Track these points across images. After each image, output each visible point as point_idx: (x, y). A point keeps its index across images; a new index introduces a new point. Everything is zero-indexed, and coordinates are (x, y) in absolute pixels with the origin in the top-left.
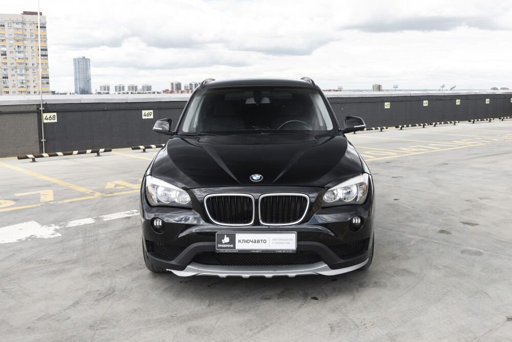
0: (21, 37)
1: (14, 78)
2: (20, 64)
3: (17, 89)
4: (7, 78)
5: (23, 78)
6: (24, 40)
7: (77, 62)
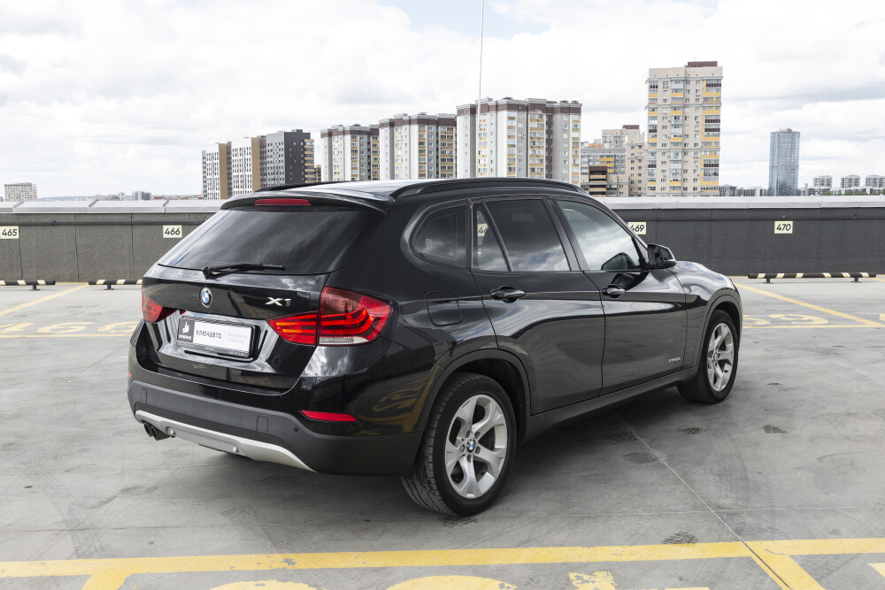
0: (681, 103)
1: (664, 167)
2: (676, 144)
3: (668, 184)
4: (655, 166)
5: (678, 166)
6: (685, 106)
7: (777, 138)
